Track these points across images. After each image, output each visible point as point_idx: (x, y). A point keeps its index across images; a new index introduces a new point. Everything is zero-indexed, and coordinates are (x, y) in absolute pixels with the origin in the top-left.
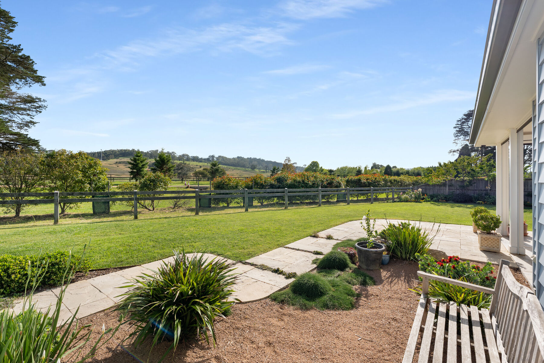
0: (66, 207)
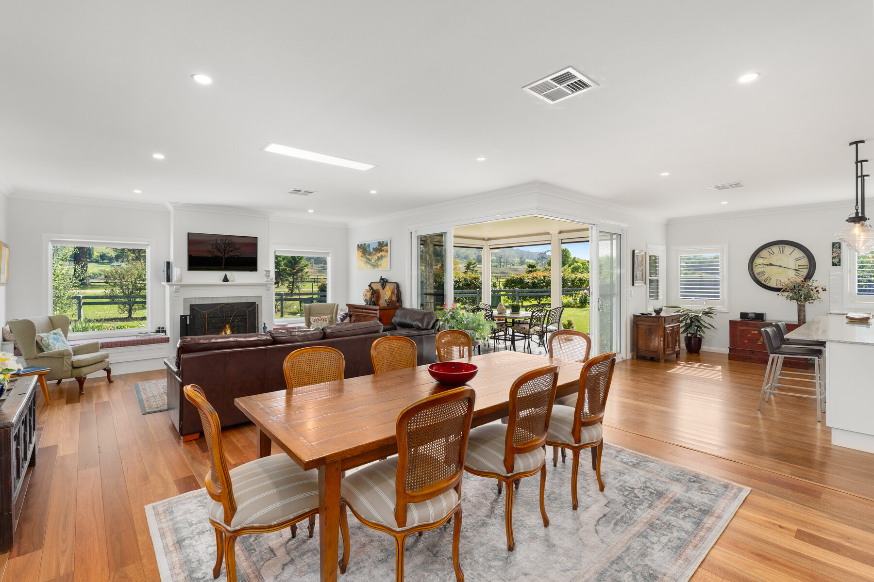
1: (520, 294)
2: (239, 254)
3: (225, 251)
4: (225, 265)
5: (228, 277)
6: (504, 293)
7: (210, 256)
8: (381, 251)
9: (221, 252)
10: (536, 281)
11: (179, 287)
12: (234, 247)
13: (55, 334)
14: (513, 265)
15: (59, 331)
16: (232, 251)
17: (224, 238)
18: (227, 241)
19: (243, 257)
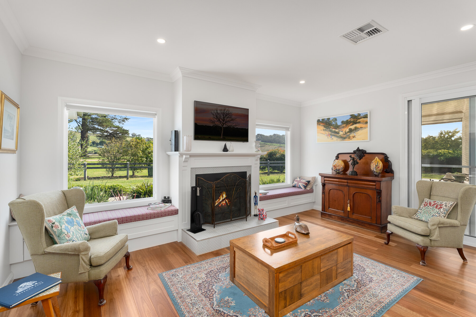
0: (135, 171)
2: (234, 124)
3: (223, 121)
4: (223, 135)
5: (228, 147)
7: (212, 125)
8: (355, 123)
9: (220, 122)
11: (189, 156)
12: (231, 117)
13: (69, 215)
15: (73, 210)
16: (229, 121)
17: (223, 108)
18: (225, 111)
19: (237, 128)
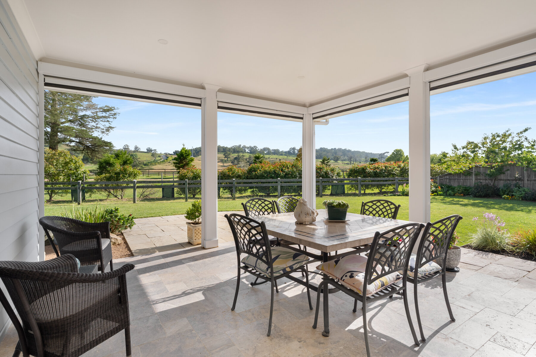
1: (362, 183)
6: (348, 182)
10: (378, 171)
14: (360, 163)
